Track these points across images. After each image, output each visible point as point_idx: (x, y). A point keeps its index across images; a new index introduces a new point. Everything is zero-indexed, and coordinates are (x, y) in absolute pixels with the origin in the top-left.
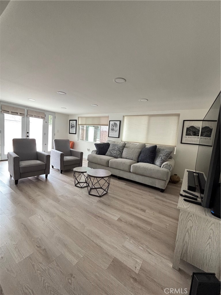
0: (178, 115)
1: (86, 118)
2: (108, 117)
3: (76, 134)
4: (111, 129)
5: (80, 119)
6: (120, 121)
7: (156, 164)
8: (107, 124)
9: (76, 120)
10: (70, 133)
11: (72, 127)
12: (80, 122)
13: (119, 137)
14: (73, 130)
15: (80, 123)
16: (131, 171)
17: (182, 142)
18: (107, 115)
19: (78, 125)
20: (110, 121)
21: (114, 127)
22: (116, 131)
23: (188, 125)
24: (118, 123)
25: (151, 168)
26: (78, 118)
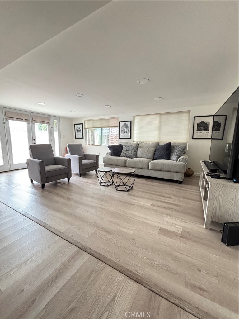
0: (189, 112)
1: (94, 120)
2: (117, 118)
3: (83, 138)
4: (122, 130)
5: (86, 122)
6: (131, 122)
7: (172, 159)
8: (117, 126)
9: (82, 124)
10: (76, 138)
11: (78, 131)
12: (86, 125)
13: (130, 138)
14: (80, 135)
15: (86, 127)
16: (150, 168)
17: (194, 138)
18: (116, 116)
19: (85, 128)
20: (120, 122)
21: (125, 128)
22: (127, 132)
23: (198, 121)
24: (129, 124)
25: (169, 163)
26: (84, 121)
